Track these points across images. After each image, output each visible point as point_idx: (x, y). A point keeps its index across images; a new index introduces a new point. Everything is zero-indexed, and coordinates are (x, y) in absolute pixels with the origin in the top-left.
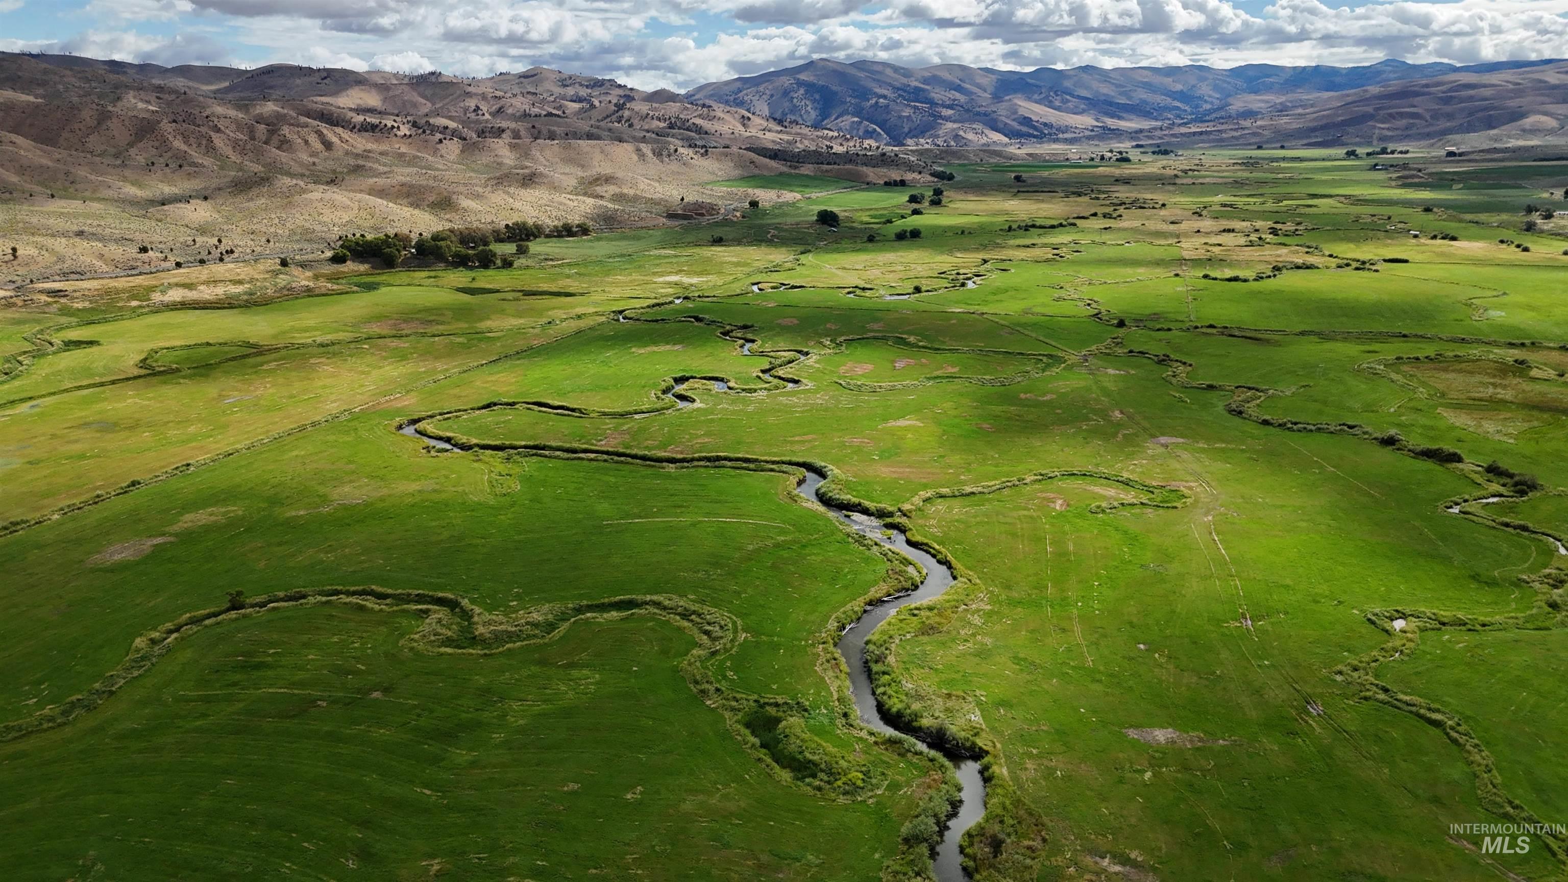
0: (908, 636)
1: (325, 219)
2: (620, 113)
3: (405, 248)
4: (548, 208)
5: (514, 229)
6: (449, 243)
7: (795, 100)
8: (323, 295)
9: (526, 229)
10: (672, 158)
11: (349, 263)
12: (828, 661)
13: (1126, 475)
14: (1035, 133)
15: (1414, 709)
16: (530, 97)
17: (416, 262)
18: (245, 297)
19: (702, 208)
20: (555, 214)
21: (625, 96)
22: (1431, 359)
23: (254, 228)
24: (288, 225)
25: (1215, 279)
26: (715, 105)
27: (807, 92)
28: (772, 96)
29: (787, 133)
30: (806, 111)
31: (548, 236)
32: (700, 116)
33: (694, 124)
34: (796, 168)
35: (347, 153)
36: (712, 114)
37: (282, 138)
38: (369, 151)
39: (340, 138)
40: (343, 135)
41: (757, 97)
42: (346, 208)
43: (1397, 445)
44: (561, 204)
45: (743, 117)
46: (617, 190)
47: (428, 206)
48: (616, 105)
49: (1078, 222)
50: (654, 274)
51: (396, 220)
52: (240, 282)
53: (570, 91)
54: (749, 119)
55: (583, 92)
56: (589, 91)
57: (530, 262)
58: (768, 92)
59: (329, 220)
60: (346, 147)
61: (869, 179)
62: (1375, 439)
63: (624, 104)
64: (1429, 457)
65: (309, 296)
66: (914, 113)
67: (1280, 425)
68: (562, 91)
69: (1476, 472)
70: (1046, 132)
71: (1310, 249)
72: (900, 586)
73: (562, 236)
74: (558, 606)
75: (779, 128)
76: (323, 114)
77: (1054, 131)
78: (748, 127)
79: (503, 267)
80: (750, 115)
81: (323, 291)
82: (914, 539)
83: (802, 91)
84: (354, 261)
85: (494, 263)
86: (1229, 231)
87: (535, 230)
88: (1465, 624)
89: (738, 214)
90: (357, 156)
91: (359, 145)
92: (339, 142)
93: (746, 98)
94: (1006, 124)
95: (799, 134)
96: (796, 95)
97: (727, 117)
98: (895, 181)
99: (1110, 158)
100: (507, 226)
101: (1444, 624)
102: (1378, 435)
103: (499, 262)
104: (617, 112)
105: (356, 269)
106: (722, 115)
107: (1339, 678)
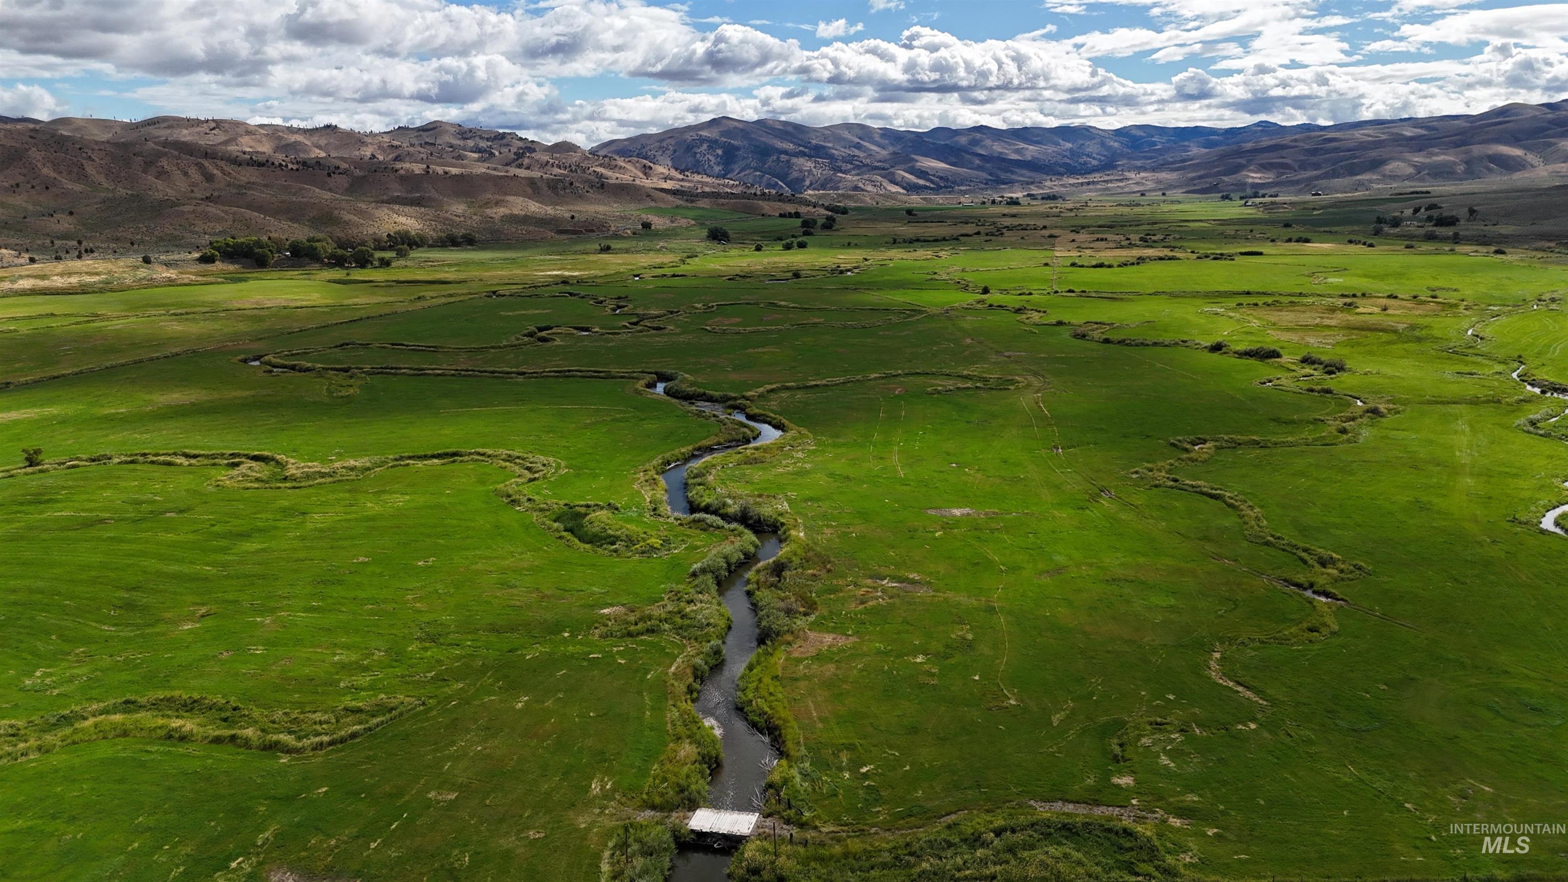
0: (731, 465)
1: (196, 229)
2: (520, 161)
3: (279, 252)
4: (433, 223)
5: (396, 238)
6: (324, 244)
7: (698, 155)
8: (186, 285)
9: (409, 238)
10: (567, 191)
11: (217, 263)
12: (647, 481)
13: (965, 373)
14: (932, 186)
15: (1199, 489)
16: (428, 147)
17: (290, 263)
18: (101, 285)
19: (593, 225)
20: (439, 227)
21: (526, 148)
22: (1268, 305)
23: (119, 235)
24: (156, 233)
25: (1082, 266)
26: (617, 157)
27: (710, 147)
28: (675, 151)
29: (689, 181)
30: (709, 166)
31: (431, 246)
32: (601, 165)
33: (595, 171)
34: (692, 202)
35: (229, 185)
36: (613, 163)
37: (160, 169)
38: (253, 183)
39: (223, 171)
40: (225, 168)
41: (660, 153)
42: (219, 220)
43: (1224, 350)
44: (447, 219)
45: (645, 166)
46: (507, 211)
47: (308, 221)
48: (515, 154)
49: (961, 238)
50: (536, 270)
51: (273, 230)
52: (97, 274)
53: (471, 143)
54: (650, 168)
55: (483, 144)
56: (489, 143)
57: (409, 263)
58: (671, 148)
59: (201, 230)
60: (228, 179)
61: (764, 212)
62: (1206, 347)
63: (524, 153)
64: (1251, 356)
65: (170, 286)
66: (815, 167)
67: (1119, 342)
68: (461, 143)
69: (1292, 363)
70: (942, 185)
71: (1173, 248)
72: (731, 438)
73: (446, 246)
74: (376, 458)
75: (681, 177)
76: (206, 154)
77: (950, 184)
78: (650, 176)
79: (380, 267)
80: (652, 165)
81: (186, 281)
82: (752, 413)
83: (705, 146)
84: (223, 262)
85: (372, 264)
86: (1102, 240)
87: (417, 239)
88: (1258, 444)
89: (629, 232)
90: (240, 186)
91: (242, 178)
92: (220, 174)
93: (649, 154)
94: (904, 177)
95: (700, 182)
96: (699, 151)
97: (629, 166)
98: (790, 213)
99: (1001, 202)
100: (389, 235)
101: (1240, 444)
102: (1208, 344)
103: (376, 263)
104: (517, 160)
105: (225, 268)
106: (623, 164)
107: (1134, 476)
